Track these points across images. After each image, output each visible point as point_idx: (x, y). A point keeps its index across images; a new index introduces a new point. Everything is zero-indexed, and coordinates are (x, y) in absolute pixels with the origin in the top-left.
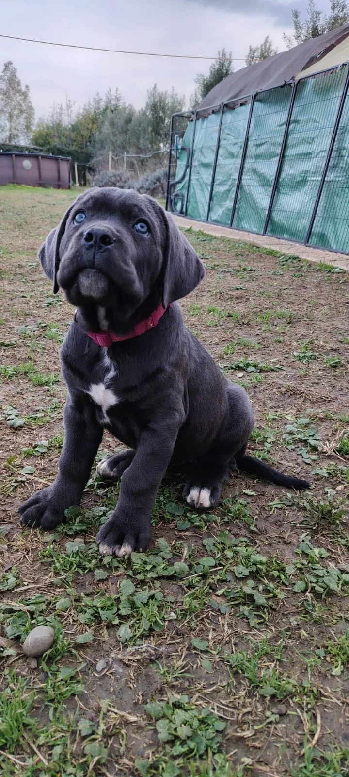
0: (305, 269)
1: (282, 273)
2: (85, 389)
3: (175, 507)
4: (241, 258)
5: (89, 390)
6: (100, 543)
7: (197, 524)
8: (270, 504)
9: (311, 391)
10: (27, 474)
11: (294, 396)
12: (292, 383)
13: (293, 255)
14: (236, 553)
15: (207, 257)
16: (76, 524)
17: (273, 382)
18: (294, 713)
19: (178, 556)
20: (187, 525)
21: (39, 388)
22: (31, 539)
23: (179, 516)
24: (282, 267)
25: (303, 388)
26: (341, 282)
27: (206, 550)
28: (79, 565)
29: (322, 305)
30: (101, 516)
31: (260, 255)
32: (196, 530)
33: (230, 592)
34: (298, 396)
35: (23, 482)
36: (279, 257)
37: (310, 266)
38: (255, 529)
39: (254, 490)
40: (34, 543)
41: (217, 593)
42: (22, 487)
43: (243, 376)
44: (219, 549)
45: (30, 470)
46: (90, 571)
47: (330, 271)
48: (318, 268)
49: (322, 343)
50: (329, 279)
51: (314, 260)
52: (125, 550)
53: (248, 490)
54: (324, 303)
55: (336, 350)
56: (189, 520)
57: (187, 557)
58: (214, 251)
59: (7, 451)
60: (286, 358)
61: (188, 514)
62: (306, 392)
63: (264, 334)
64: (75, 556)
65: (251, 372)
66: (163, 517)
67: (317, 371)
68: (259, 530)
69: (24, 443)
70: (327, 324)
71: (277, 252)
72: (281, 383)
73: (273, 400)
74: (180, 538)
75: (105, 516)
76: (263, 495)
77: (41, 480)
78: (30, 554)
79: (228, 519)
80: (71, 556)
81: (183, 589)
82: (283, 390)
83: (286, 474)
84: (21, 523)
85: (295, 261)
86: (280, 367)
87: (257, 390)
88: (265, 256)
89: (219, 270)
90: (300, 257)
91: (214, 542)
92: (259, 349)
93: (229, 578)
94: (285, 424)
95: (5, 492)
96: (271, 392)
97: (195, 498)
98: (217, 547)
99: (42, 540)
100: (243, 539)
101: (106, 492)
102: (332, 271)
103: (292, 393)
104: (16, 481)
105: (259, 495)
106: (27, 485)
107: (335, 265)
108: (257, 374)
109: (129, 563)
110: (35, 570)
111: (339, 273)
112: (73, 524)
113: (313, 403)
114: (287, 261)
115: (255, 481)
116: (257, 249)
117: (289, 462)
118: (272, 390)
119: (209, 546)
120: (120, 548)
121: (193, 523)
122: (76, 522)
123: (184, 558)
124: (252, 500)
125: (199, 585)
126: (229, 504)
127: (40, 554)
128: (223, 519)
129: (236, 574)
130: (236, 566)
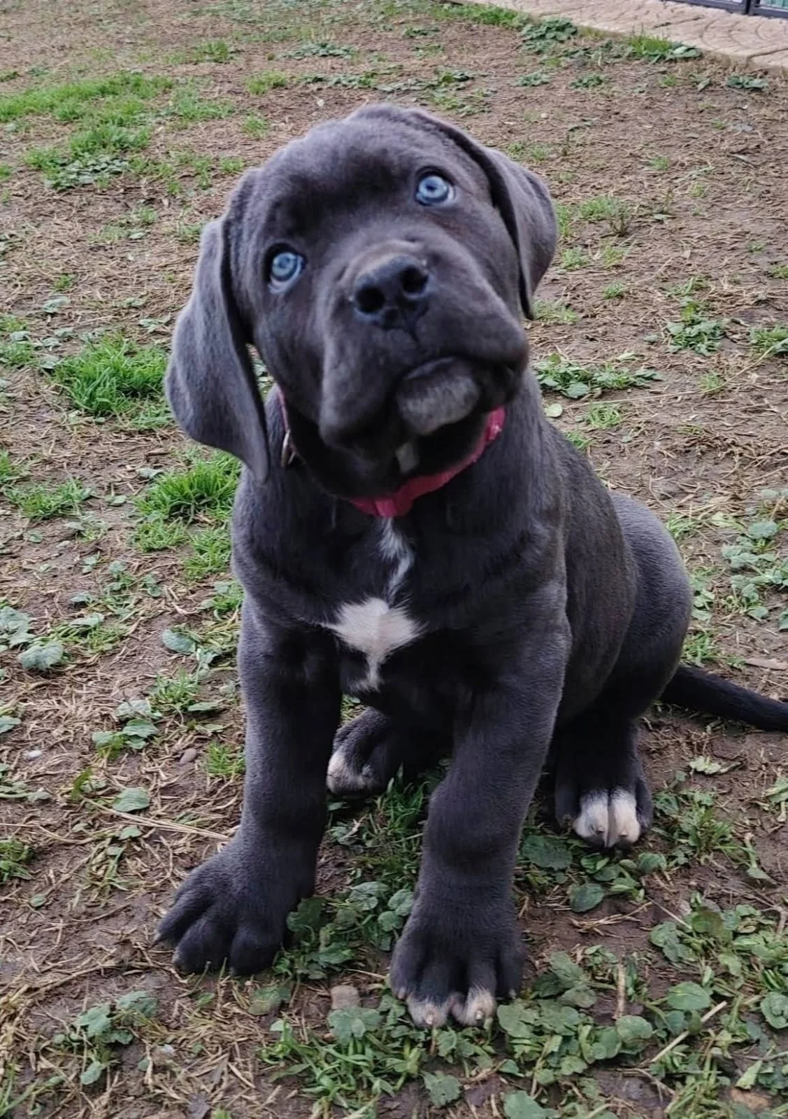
0: (597, 57)
1: (545, 78)
2: (322, 618)
3: (546, 847)
4: (423, 44)
5: (334, 620)
6: (406, 996)
7: (619, 886)
8: (772, 791)
9: (750, 436)
10: (133, 812)
11: (710, 455)
12: (694, 418)
13: (556, 17)
14: (746, 955)
15: (337, 52)
16: (322, 949)
17: (647, 422)
19: (605, 991)
20: (594, 894)
21: (49, 529)
22: (225, 1012)
23: (563, 871)
24: (539, 59)
25: (726, 429)
26: (701, 86)
27: (666, 959)
28: (378, 1069)
29: (682, 165)
30: (376, 912)
31: (469, 27)
32: (621, 904)
33: (769, 1075)
34: (721, 455)
35: (134, 840)
36: (519, 29)
37: (608, 47)
38: (763, 875)
39: (715, 757)
40: (235, 1020)
41: (739, 1084)
42: (139, 855)
43: (564, 412)
44: (695, 951)
45: (140, 800)
46: (409, 1079)
47: (663, 57)
48: (630, 50)
49: (727, 287)
50: (669, 84)
51: (614, 28)
52: (479, 1004)
53: (701, 759)
54: (686, 159)
55: (766, 302)
56: (592, 878)
57: (631, 991)
58: (345, 29)
59: (52, 748)
60: (652, 343)
61: (584, 862)
62: (738, 440)
63: (570, 276)
64: (359, 1046)
65: (580, 397)
66: (527, 881)
67: (745, 374)
68: (770, 874)
69: (86, 715)
70: (717, 225)
71: (511, 15)
72: (666, 422)
73: (660, 472)
74: (588, 936)
75: (387, 909)
76: (743, 768)
77: (178, 827)
78: (239, 1060)
79: (686, 856)
80: (351, 1050)
81: (654, 1088)
82: (680, 442)
83: (775, 697)
84: (178, 966)
85: (563, 36)
86: (649, 373)
87: (611, 449)
88: (482, 27)
89: (380, 87)
90: (574, 23)
91: (680, 933)
92: (574, 323)
93: (754, 1032)
94: (717, 542)
95: (100, 880)
96: (650, 451)
97: (604, 825)
98: (689, 945)
99: (251, 1010)
100: (744, 909)
101: (359, 832)
102: (669, 57)
103: (704, 447)
104: (115, 840)
105: (734, 769)
106: (147, 846)
107: (674, 39)
108: (600, 404)
109: (499, 1039)
110: (271, 1105)
111: (686, 59)
112: (315, 947)
113: (764, 468)
114: (542, 37)
115: (709, 728)
116: (455, 9)
117: (768, 657)
118: (651, 446)
119: (672, 948)
120: (463, 1001)
121: (606, 885)
122: (323, 943)
123: (622, 994)
124: (721, 787)
125: (692, 1068)
126: (672, 811)
127: (265, 1055)
128: (673, 858)
129: (769, 1019)
130: (757, 992)
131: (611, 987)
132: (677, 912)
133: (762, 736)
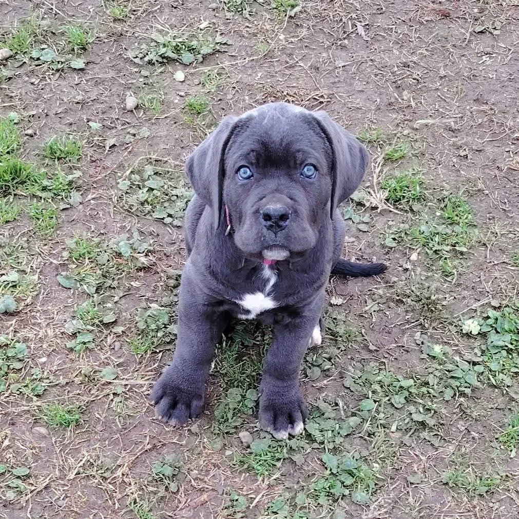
7: (325, 366)
8: (367, 308)
14: (379, 383)
16: (230, 420)
18: (505, 496)
20: (317, 372)
22: (206, 453)
27: (352, 391)
32: (328, 373)
33: (400, 425)
38: (374, 348)
39: (339, 296)
41: (391, 430)
42: (128, 398)
45: (112, 373)
53: (334, 298)
56: (314, 365)
57: (345, 407)
61: (308, 359)
68: (376, 346)
74: (321, 389)
75: (247, 399)
76: (352, 299)
78: (222, 469)
79: (344, 346)
80: (262, 455)
81: (365, 440)
91: (353, 380)
98: (358, 384)
105: (349, 300)
106: (130, 394)
109: (309, 436)
112: (227, 420)
120: (293, 427)
121: (319, 366)
122: (230, 418)
123: (342, 409)
124: (346, 310)
125: (375, 430)
126: (332, 326)
127: (231, 465)
128: (339, 348)
129: (396, 405)
130: (387, 396)
131: (338, 407)
132: (349, 371)
133: (354, 280)
